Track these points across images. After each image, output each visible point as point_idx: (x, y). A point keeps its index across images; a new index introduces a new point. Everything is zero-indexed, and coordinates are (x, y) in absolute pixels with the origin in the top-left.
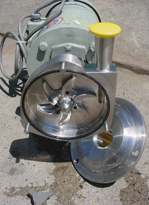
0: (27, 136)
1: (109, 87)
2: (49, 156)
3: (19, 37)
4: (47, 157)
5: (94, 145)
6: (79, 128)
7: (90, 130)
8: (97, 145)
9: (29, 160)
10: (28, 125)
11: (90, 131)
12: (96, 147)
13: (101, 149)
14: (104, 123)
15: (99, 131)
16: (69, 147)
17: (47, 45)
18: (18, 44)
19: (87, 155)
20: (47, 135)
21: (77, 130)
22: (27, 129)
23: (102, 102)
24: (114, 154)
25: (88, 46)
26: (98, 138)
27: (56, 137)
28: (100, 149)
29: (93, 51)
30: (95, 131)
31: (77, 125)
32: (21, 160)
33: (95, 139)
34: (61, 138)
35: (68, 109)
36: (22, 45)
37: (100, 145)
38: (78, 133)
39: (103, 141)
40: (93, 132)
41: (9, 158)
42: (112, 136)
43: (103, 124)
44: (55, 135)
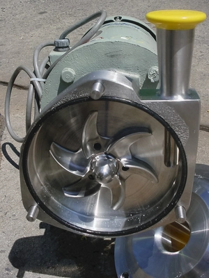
0: (42, 232)
1: (185, 131)
2: (77, 268)
3: (35, 72)
4: (73, 269)
5: (156, 247)
6: (128, 216)
7: (149, 217)
8: (161, 248)
9: (41, 273)
10: (35, 207)
11: (150, 220)
12: (159, 251)
13: (169, 255)
14: (175, 204)
15: (166, 220)
16: (112, 252)
17: (74, 73)
18: (32, 82)
19: (144, 265)
20: (69, 227)
21: (125, 219)
22: (32, 213)
23: (172, 164)
24: (192, 267)
25: (145, 73)
26: (163, 235)
27: (85, 231)
28: (166, 255)
29: (152, 80)
30: (159, 220)
31: (125, 210)
32: (26, 272)
33: (158, 236)
34: (94, 233)
35: (107, 176)
36: (37, 84)
37: (167, 247)
38: (127, 223)
39: (172, 240)
40: (154, 222)
41: (7, 269)
42: (189, 233)
43: (173, 206)
44: (84, 226)
